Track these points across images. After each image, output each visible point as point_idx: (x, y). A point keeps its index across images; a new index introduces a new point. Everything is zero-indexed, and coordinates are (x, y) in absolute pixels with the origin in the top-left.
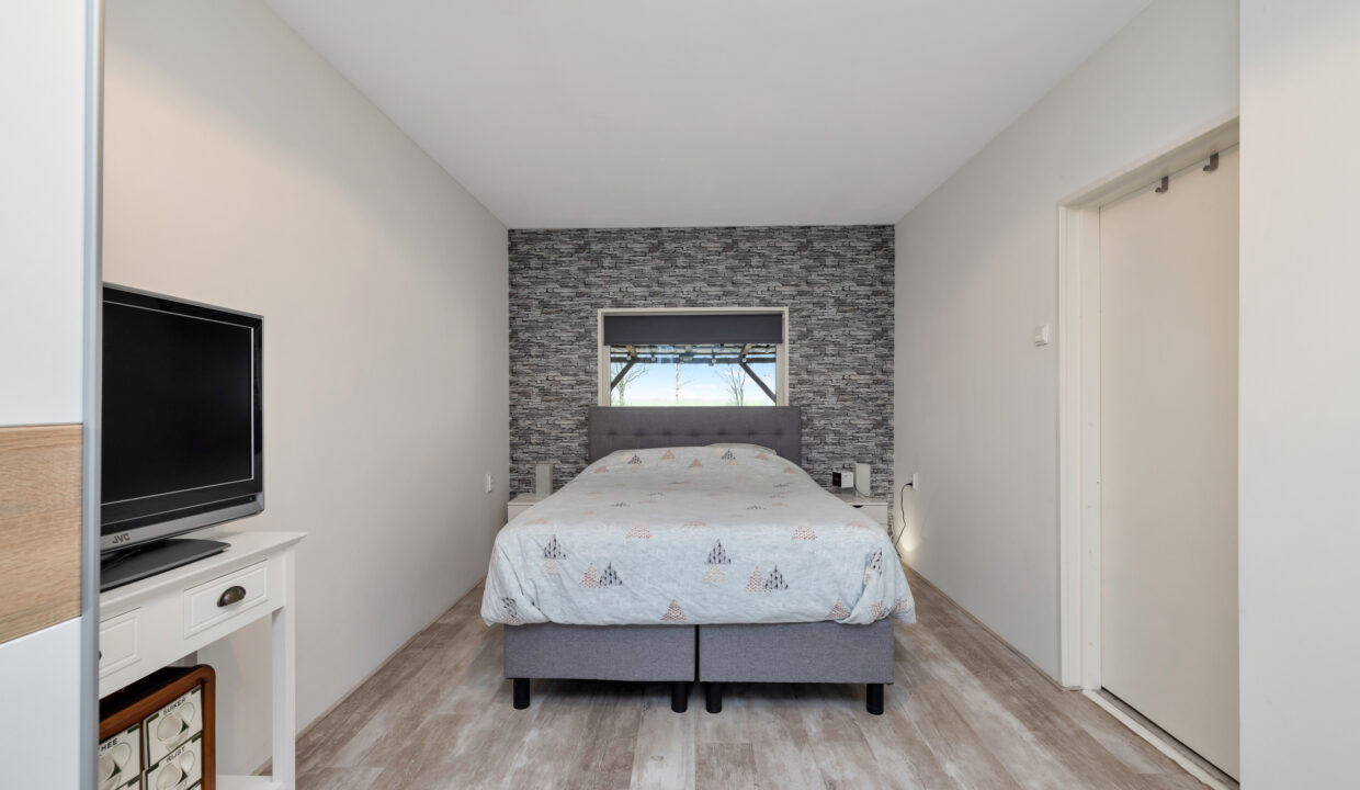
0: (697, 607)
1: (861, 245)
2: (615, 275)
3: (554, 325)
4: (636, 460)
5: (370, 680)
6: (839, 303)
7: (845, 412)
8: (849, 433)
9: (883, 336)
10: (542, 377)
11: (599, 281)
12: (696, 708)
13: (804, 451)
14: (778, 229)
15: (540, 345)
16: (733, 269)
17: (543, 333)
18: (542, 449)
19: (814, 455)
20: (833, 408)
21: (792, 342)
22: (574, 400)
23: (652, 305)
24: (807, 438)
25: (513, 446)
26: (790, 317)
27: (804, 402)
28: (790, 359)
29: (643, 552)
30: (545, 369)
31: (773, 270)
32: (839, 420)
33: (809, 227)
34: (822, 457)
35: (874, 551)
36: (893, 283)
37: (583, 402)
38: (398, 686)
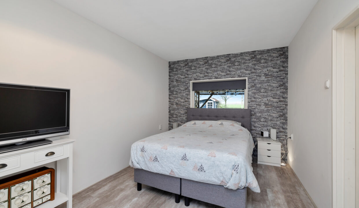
0: (178, 172)
1: (274, 55)
2: (195, 71)
3: (179, 86)
4: (195, 124)
5: (114, 174)
6: (266, 75)
7: (268, 111)
8: (270, 118)
9: (284, 86)
10: (176, 100)
11: (191, 73)
12: (182, 203)
13: (253, 123)
14: (244, 53)
15: (176, 91)
16: (229, 67)
17: (177, 88)
18: (176, 119)
19: (256, 125)
20: (264, 110)
21: (249, 88)
22: (184, 106)
23: (205, 79)
24: (254, 119)
25: (169, 118)
26: (248, 80)
27: (253, 108)
28: (248, 94)
29: (164, 153)
30: (177, 98)
31: (243, 66)
32: (266, 114)
33: (255, 51)
34: (259, 126)
35: (235, 165)
36: (287, 67)
37: (186, 107)
38: (119, 177)
